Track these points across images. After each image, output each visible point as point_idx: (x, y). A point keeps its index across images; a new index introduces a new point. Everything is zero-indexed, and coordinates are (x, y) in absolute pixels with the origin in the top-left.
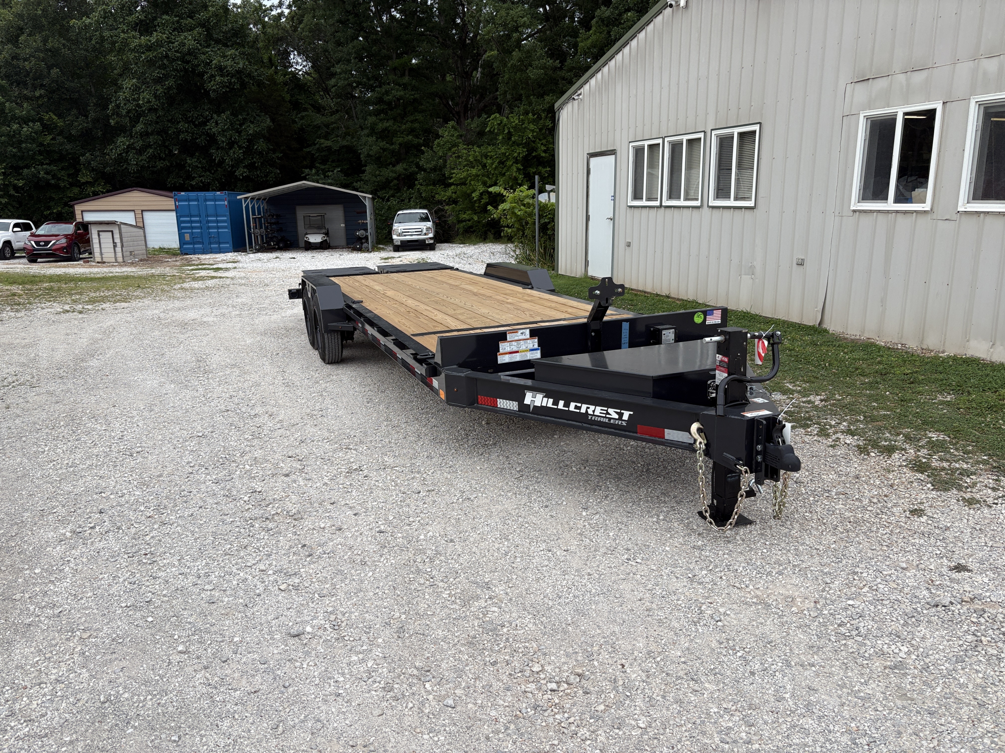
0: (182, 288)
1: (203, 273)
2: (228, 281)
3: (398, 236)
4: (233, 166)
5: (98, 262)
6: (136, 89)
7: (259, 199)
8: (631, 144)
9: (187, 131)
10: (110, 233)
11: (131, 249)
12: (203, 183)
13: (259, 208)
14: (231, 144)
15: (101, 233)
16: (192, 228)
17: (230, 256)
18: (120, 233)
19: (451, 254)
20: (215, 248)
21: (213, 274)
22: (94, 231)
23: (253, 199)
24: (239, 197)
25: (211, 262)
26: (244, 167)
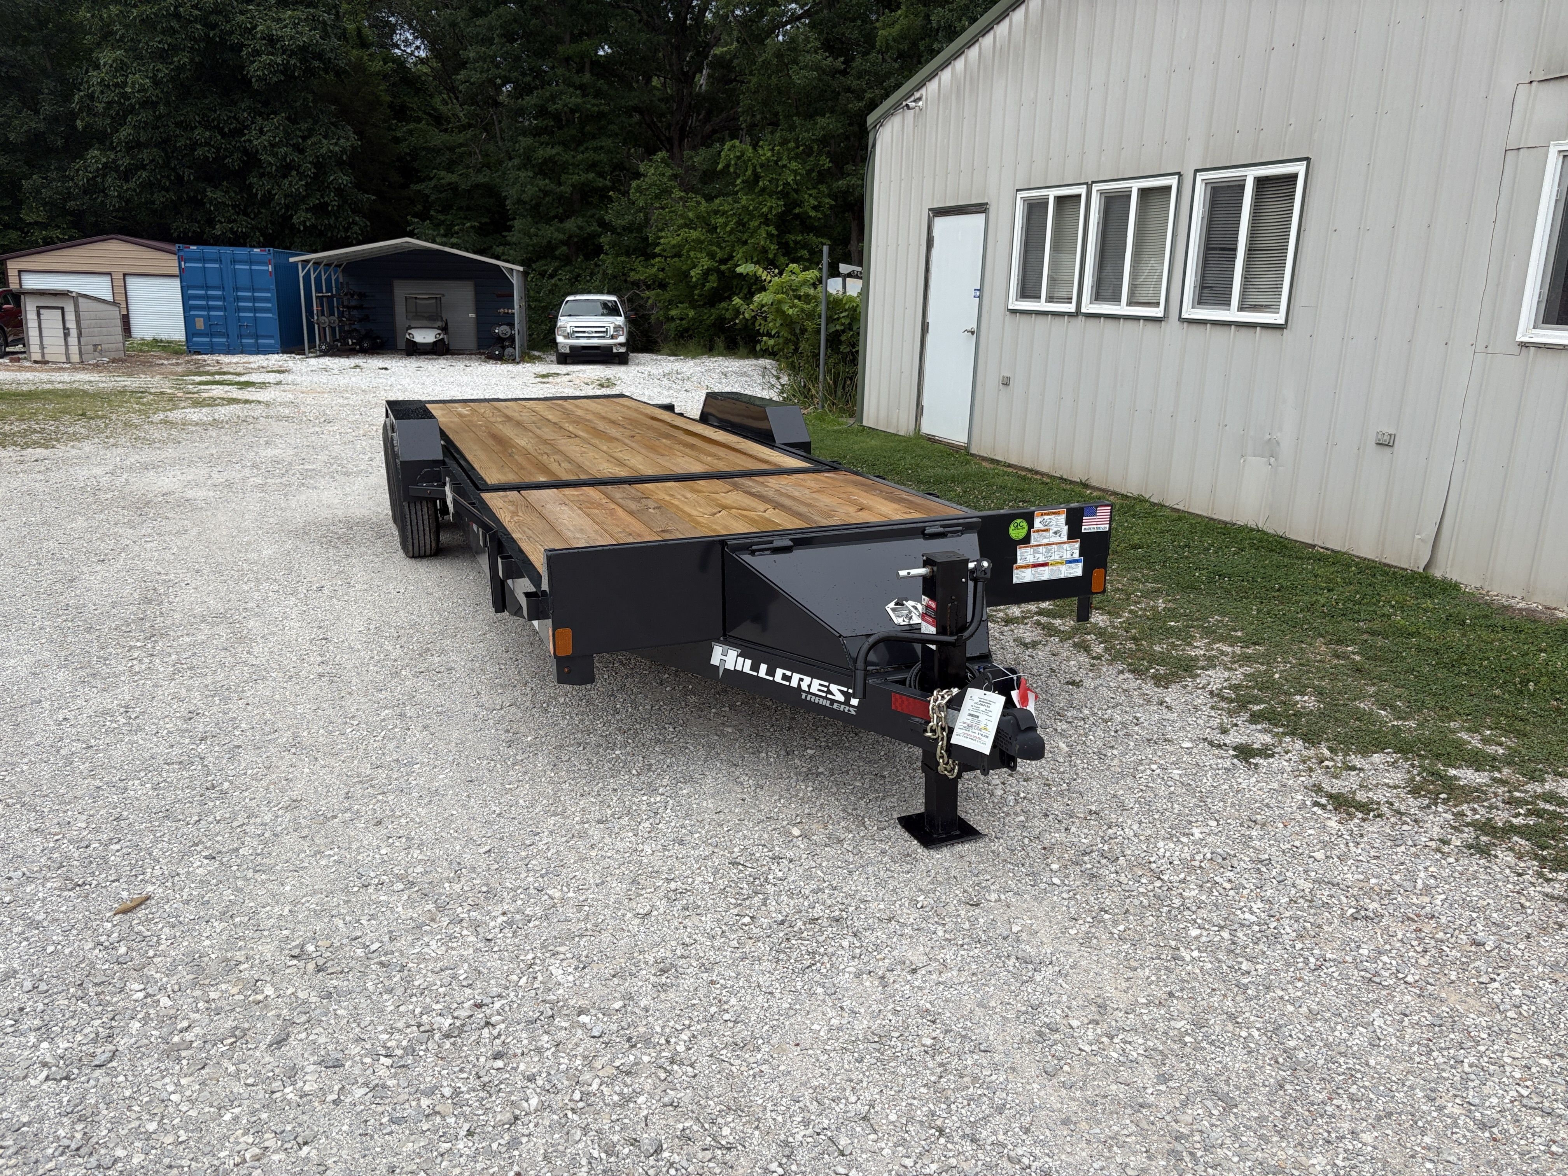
0: (165, 422)
1: (217, 391)
2: (258, 410)
3: (565, 337)
4: (287, 207)
5: (36, 362)
6: (122, 67)
7: (328, 265)
8: (1020, 195)
9: (207, 144)
10: (59, 312)
11: (96, 340)
12: (234, 233)
13: (328, 280)
14: (286, 169)
15: (42, 311)
16: (209, 308)
17: (275, 360)
18: (77, 312)
19: (654, 371)
20: (249, 345)
21: (235, 393)
22: (30, 309)
23: (317, 264)
24: (292, 260)
25: (238, 370)
26: (307, 210)
